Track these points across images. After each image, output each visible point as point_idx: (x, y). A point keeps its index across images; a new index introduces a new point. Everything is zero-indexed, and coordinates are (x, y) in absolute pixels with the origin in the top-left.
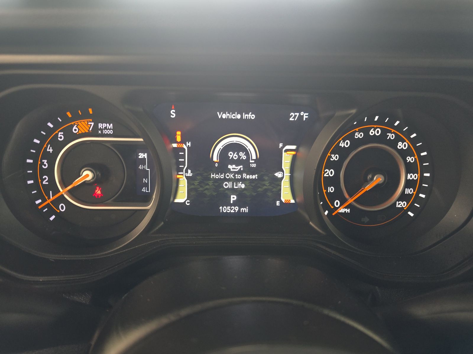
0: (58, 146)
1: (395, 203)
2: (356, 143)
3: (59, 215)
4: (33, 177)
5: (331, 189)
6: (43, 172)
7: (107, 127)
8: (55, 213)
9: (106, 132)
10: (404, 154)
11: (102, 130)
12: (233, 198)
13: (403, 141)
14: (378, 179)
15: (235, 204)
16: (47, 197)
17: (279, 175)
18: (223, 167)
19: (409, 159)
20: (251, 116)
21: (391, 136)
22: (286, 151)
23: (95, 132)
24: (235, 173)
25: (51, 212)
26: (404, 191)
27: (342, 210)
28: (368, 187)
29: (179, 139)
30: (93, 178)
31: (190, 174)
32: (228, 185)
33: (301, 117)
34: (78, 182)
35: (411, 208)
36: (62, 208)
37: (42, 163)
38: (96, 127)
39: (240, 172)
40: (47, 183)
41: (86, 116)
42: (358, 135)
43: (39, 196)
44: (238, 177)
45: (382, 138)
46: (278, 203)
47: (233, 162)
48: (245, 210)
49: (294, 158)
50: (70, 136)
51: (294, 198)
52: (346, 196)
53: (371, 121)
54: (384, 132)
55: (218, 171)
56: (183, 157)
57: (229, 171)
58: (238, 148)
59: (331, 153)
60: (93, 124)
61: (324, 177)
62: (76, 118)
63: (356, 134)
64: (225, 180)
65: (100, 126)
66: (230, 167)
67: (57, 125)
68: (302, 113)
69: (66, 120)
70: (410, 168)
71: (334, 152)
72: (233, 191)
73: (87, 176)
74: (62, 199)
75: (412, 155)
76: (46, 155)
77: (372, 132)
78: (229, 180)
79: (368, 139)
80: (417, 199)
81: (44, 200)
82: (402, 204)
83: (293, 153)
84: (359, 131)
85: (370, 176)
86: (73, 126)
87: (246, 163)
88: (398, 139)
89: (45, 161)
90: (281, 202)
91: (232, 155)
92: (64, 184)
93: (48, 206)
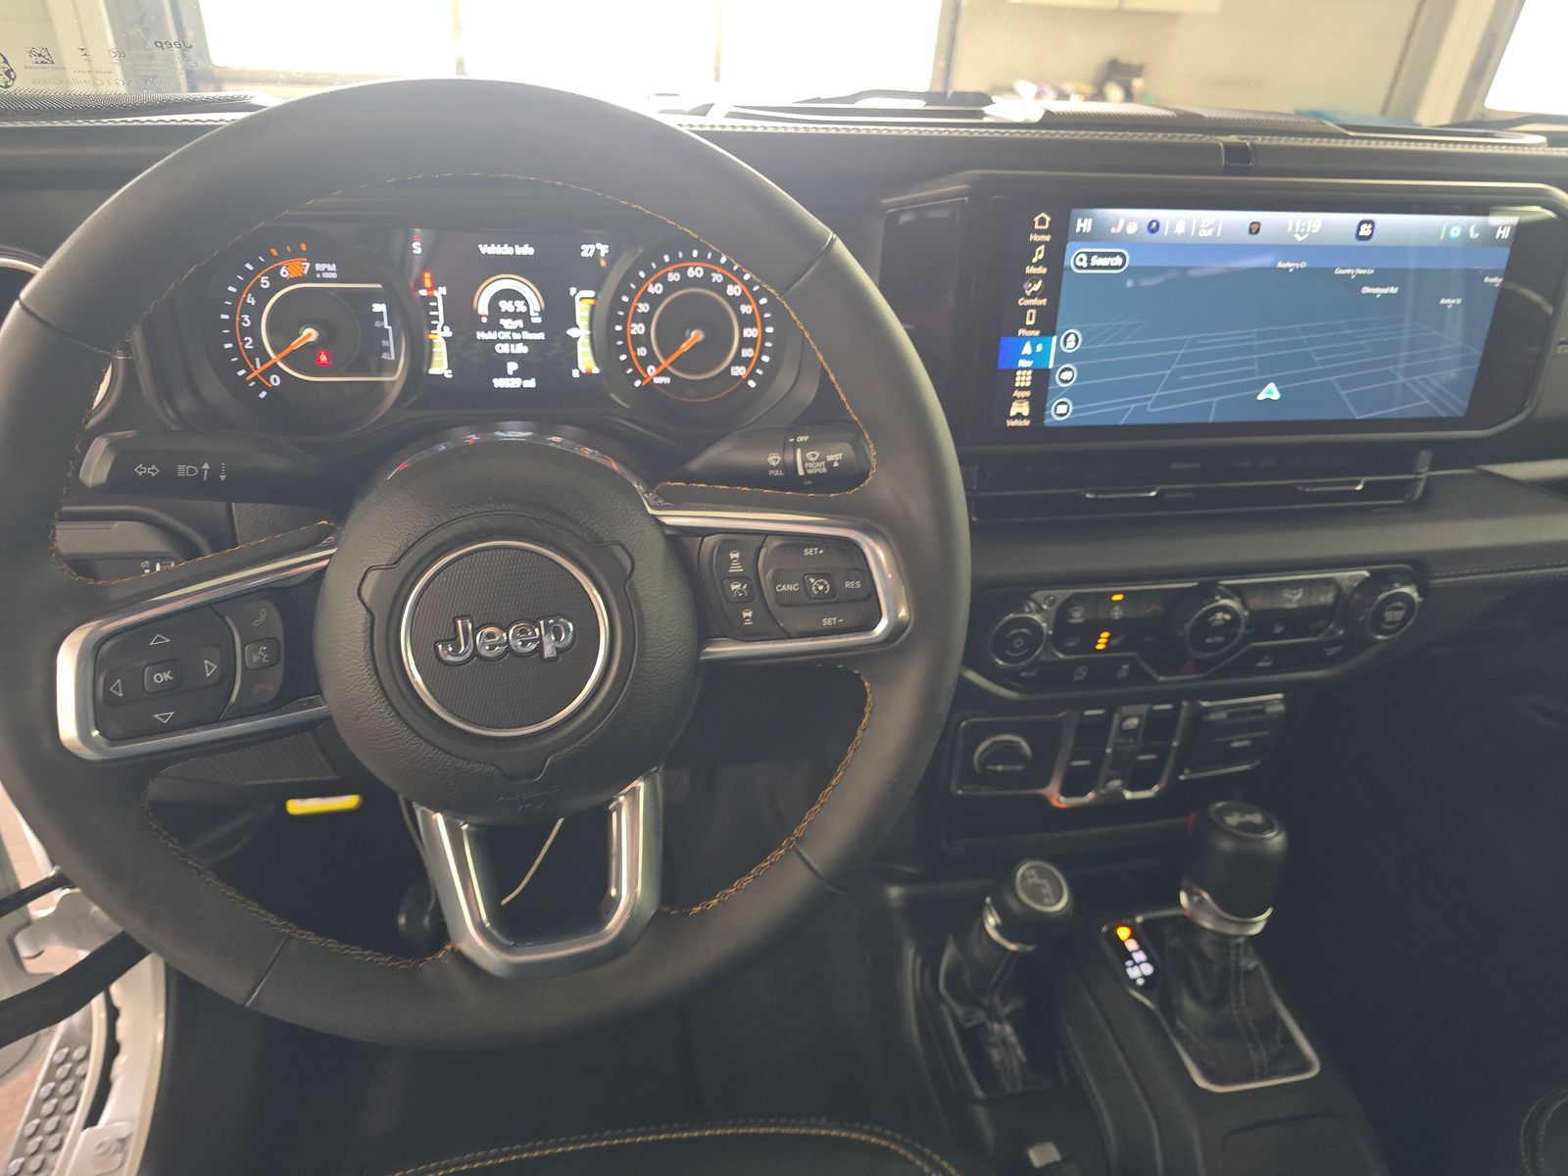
0: (263, 296)
1: (728, 369)
2: (670, 288)
3: (271, 390)
4: (232, 338)
5: (642, 351)
6: (245, 332)
7: (328, 269)
8: (266, 388)
9: (326, 275)
10: (735, 302)
11: (320, 272)
12: (512, 367)
13: (734, 284)
14: (696, 336)
15: (516, 374)
16: (252, 367)
17: (572, 332)
18: (494, 323)
19: (745, 309)
20: (527, 250)
21: (717, 278)
22: (582, 299)
23: (311, 276)
24: (512, 331)
25: (261, 387)
26: (739, 352)
27: (658, 380)
28: (685, 347)
29: (428, 283)
30: (319, 337)
31: (448, 333)
32: (502, 349)
33: (597, 251)
34: (297, 344)
35: (752, 375)
36: (275, 381)
37: (242, 320)
38: (312, 269)
39: (518, 330)
40: (251, 347)
41: (297, 254)
42: (673, 277)
43: (242, 365)
44: (516, 336)
45: (706, 281)
46: (575, 374)
47: (507, 315)
48: (531, 383)
49: (593, 307)
50: (278, 283)
51: (597, 365)
52: (662, 360)
53: (688, 257)
54: (708, 272)
55: (486, 328)
56: (436, 308)
57: (501, 328)
58: (512, 295)
59: (638, 302)
60: (308, 265)
61: (632, 336)
62: (284, 256)
63: (670, 275)
64: (498, 341)
65: (319, 267)
66: (502, 322)
67: (259, 267)
68: (599, 246)
69: (271, 260)
70: (746, 321)
71: (641, 300)
72: (512, 357)
73: (310, 335)
74: (275, 369)
75: (748, 303)
76: (247, 308)
77: (691, 273)
78: (504, 341)
79: (686, 281)
80: (759, 363)
81: (249, 372)
82: (738, 371)
83: (592, 302)
84: (674, 271)
85: (688, 332)
86: (280, 267)
87: (525, 316)
88: (727, 281)
89: (246, 317)
90: (580, 372)
91: (506, 306)
92: (276, 350)
93: (255, 379)
